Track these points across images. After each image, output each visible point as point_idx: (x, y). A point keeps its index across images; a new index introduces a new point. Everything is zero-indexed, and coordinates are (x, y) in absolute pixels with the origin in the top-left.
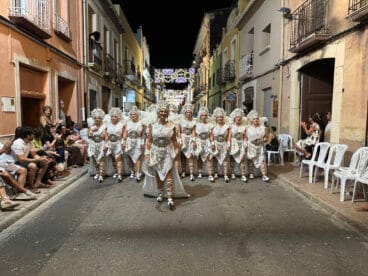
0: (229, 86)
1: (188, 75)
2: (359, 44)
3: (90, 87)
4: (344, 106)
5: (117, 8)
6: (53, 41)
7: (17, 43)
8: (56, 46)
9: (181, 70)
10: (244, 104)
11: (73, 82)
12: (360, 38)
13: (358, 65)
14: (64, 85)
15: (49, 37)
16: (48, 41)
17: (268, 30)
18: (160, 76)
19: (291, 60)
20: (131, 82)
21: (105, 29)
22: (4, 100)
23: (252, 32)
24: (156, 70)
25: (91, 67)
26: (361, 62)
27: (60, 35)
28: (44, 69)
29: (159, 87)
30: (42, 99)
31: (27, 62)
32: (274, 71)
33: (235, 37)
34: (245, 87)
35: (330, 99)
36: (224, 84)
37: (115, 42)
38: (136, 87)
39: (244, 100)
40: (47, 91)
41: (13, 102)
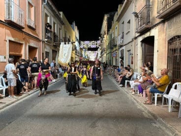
0: (114, 49)
1: (97, 44)
2: (163, 29)
3: (46, 50)
4: (158, 58)
5: (61, 13)
6: (26, 30)
7: (8, 31)
8: (28, 32)
9: (93, 41)
10: (121, 58)
11: (36, 48)
12: (164, 26)
13: (163, 39)
14: (32, 50)
15: (23, 28)
16: (24, 30)
17: (129, 22)
18: (84, 44)
19: (138, 36)
21: (54, 23)
23: (123, 23)
24: (81, 42)
25: (46, 41)
26: (164, 37)
27: (30, 27)
28: (21, 42)
29: (84, 50)
30: (21, 56)
31: (13, 39)
32: (131, 42)
33: (117, 26)
34: (121, 49)
35: (153, 55)
36: (113, 48)
37: (60, 29)
39: (120, 56)
40: (23, 52)
41: (5, 58)
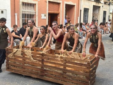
3: (84, 7)
11: (74, 6)
22: (42, 15)
28: (59, 2)
41: (45, 15)
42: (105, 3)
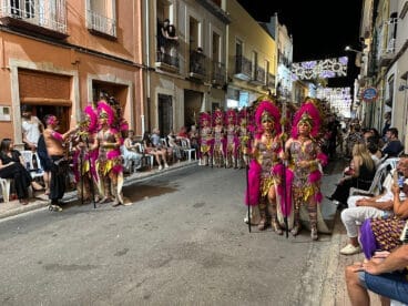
1: (337, 67)
18: (300, 71)
20: (249, 83)
24: (294, 65)
29: (311, 85)
31: (33, 66)
38: (259, 88)
41: (7, 110)
42: (215, 86)
